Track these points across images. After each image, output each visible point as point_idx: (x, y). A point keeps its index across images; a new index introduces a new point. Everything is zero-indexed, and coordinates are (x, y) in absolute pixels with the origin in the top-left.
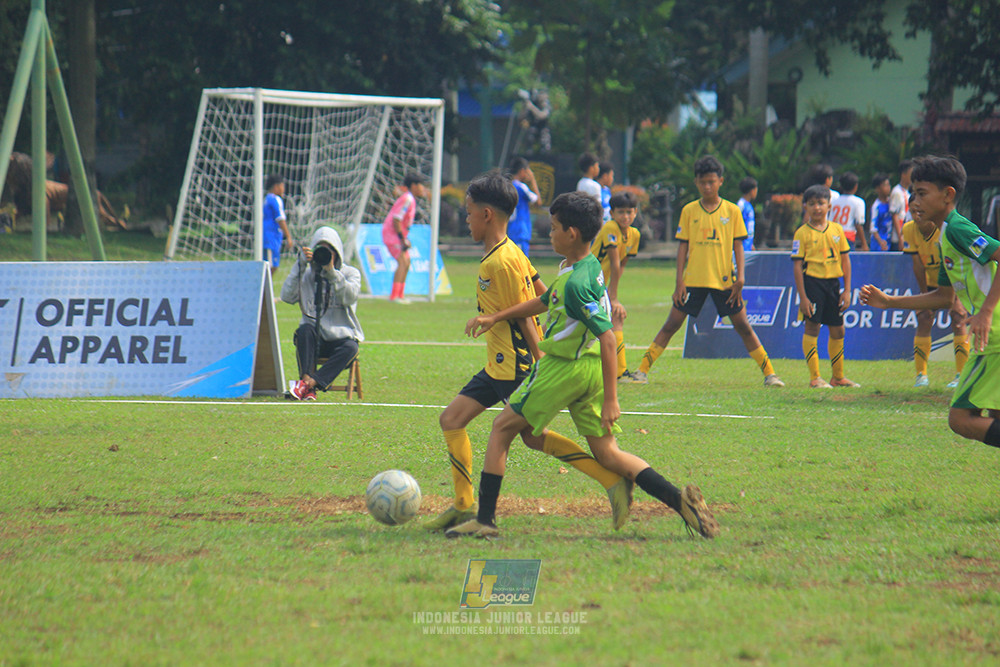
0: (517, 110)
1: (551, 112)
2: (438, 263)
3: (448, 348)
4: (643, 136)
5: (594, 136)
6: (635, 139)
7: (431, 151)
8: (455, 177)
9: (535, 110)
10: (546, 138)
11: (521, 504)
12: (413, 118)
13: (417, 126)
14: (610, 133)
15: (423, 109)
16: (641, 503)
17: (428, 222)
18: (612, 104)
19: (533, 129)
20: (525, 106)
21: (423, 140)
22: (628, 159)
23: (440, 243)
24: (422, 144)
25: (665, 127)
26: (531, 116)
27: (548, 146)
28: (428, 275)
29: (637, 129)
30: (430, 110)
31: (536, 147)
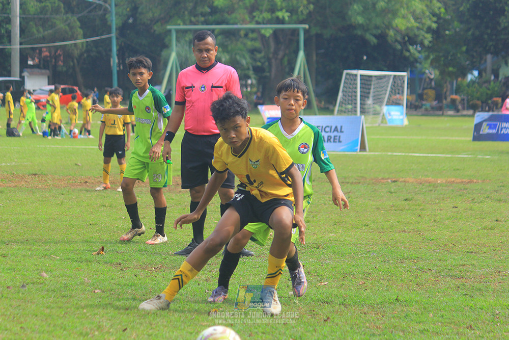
0: (425, 76)
1: (434, 77)
2: (405, 116)
5: (446, 83)
7: (404, 87)
8: (410, 93)
9: (430, 76)
10: (433, 83)
13: (400, 80)
14: (450, 82)
15: (402, 75)
18: (450, 74)
19: (430, 81)
20: (427, 75)
22: (455, 88)
23: (406, 111)
24: (401, 85)
25: (464, 80)
26: (429, 78)
27: (434, 85)
28: (402, 120)
29: (457, 81)
31: (430, 86)
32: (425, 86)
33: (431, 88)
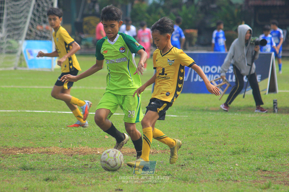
4: (135, 7)
6: (132, 8)
11: (90, 150)
13: (46, 2)
14: (122, 5)
25: (143, 3)
29: (132, 4)
31: (93, 11)
33: (94, 14)
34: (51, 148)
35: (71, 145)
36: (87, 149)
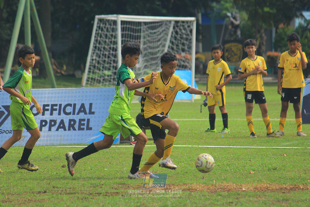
0: (226, 21)
1: (240, 22)
2: (195, 86)
3: (201, 122)
4: (280, 31)
5: (259, 31)
6: (276, 32)
7: (191, 39)
8: (201, 50)
9: (234, 21)
10: (239, 33)
11: (235, 187)
12: (183, 26)
13: (185, 29)
14: (266, 30)
15: (187, 22)
16: (285, 185)
17: (190, 69)
18: (266, 18)
19: (233, 29)
20: (230, 20)
21: (188, 35)
22: (273, 40)
23: (195, 78)
24: (187, 37)
25: (289, 27)
26: (232, 23)
27: (240, 36)
29: (277, 28)
30: (190, 22)
31: (234, 37)
32: (227, 37)
33: (236, 41)
34: (193, 185)
35: (214, 181)
36: (232, 185)
